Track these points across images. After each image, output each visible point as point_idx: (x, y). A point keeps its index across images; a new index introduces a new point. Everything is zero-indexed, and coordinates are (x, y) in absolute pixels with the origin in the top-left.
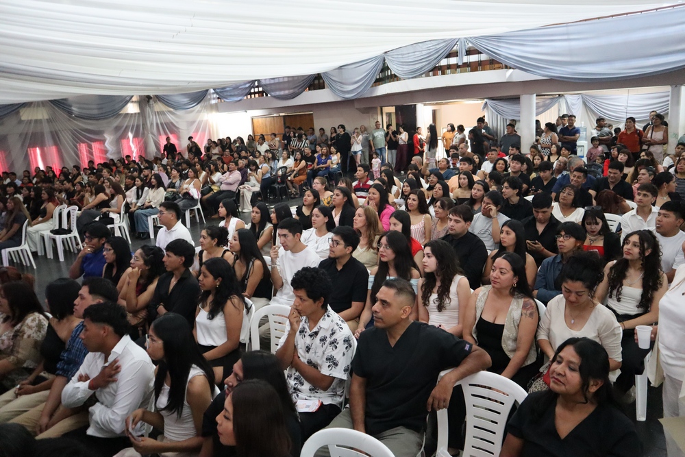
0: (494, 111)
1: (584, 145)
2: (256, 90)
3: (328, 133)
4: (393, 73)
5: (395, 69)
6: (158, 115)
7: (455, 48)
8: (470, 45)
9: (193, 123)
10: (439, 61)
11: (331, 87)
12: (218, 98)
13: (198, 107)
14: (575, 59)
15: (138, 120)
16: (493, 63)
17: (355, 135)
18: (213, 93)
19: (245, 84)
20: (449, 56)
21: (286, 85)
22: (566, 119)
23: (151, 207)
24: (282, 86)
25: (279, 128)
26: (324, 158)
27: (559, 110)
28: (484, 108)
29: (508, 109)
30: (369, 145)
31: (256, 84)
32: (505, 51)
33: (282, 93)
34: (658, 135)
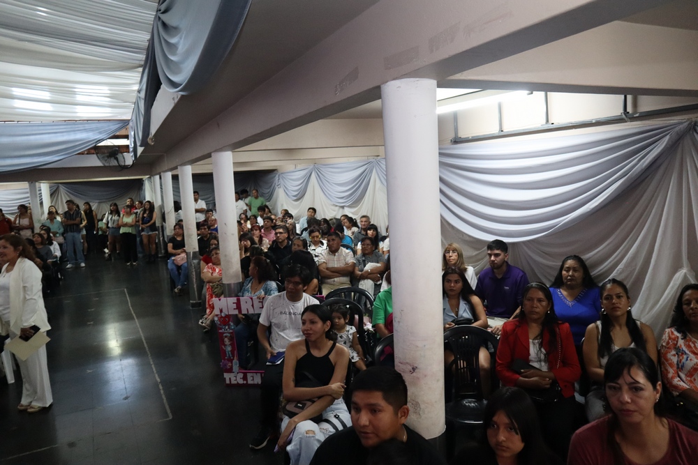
34: (25, 222)
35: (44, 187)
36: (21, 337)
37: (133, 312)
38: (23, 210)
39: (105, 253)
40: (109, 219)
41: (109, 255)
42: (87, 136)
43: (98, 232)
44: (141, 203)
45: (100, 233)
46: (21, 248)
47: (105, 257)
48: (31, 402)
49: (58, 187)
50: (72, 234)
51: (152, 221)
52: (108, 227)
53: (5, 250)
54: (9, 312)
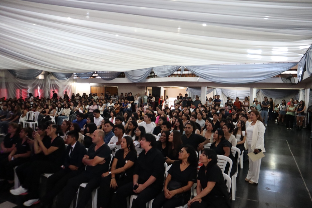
0: (190, 92)
1: (222, 106)
2: (95, 75)
3: (124, 95)
4: (155, 74)
5: (156, 73)
6: (51, 81)
7: (180, 68)
8: (185, 68)
9: (65, 85)
10: (174, 72)
11: (127, 77)
12: (77, 77)
13: (68, 79)
14: (220, 76)
15: (43, 82)
16: (193, 75)
17: (136, 97)
18: (75, 74)
19: (91, 72)
20: (178, 71)
21: (109, 75)
22: (217, 96)
23: (65, 115)
24: (107, 75)
25: (103, 91)
26: (125, 104)
27: (214, 93)
28: (187, 90)
29: (196, 92)
30: (141, 101)
31: (95, 73)
32: (197, 71)
33: (106, 77)
34: (246, 104)
35: (255, 90)
36: (254, 152)
37: (291, 152)
38: (247, 99)
39: (275, 121)
40: (281, 107)
41: (278, 123)
42: (277, 70)
43: (274, 112)
44: (297, 101)
45: (275, 112)
46: (258, 116)
47: (275, 124)
48: (250, 179)
49: (259, 91)
50: (264, 111)
51: (303, 111)
52: (279, 110)
53: (253, 116)
54: (251, 141)
